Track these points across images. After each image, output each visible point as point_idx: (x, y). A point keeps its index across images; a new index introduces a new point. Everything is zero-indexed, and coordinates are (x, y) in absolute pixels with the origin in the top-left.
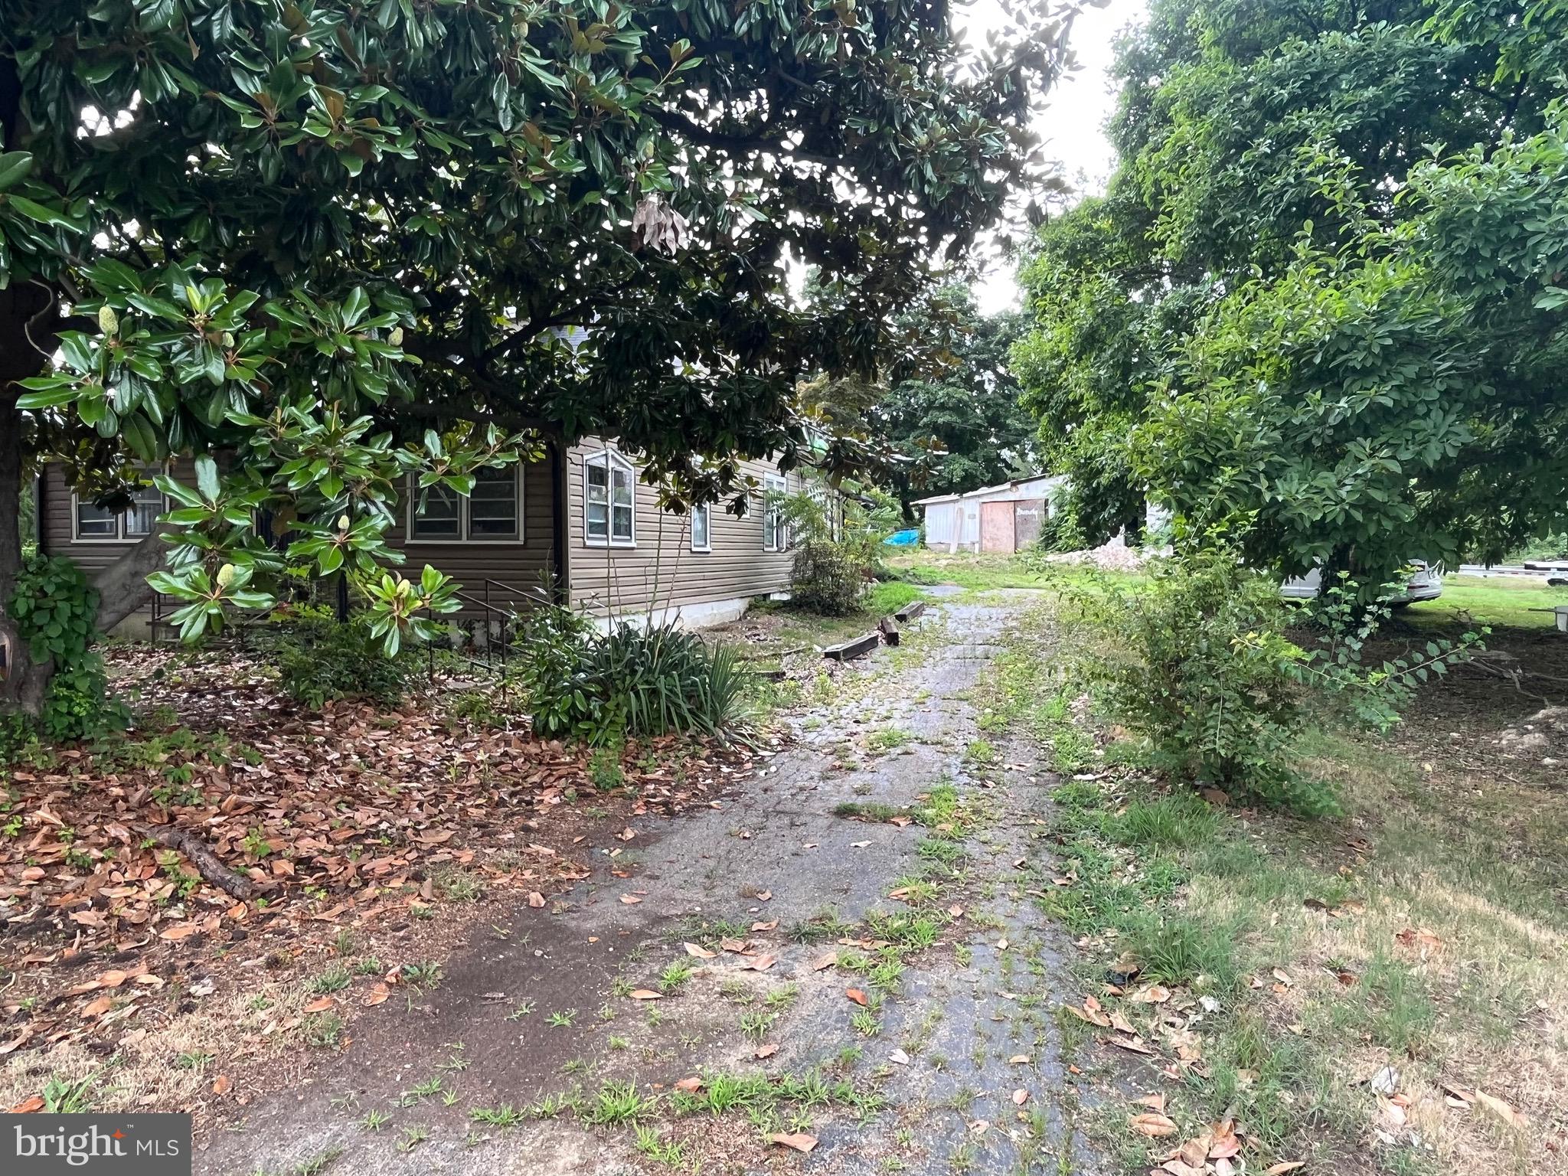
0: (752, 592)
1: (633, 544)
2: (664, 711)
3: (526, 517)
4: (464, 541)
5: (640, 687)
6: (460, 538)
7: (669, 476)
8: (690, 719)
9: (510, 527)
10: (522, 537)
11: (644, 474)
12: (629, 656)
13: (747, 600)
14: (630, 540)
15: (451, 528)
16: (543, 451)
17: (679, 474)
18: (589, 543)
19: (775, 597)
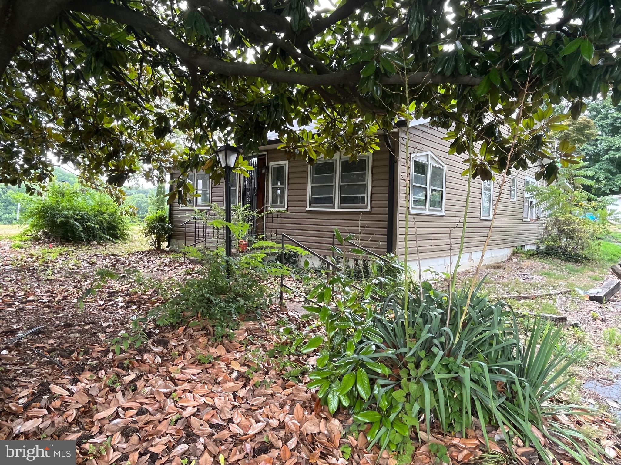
0: (515, 244)
1: (443, 213)
2: (467, 403)
3: (372, 194)
4: (336, 209)
5: (437, 377)
6: (334, 207)
7: (478, 146)
8: (499, 416)
9: (363, 199)
10: (369, 207)
11: (453, 145)
12: (425, 335)
13: (512, 249)
14: (441, 211)
15: (330, 200)
16: (377, 144)
17: (488, 143)
18: (412, 211)
19: (527, 248)
